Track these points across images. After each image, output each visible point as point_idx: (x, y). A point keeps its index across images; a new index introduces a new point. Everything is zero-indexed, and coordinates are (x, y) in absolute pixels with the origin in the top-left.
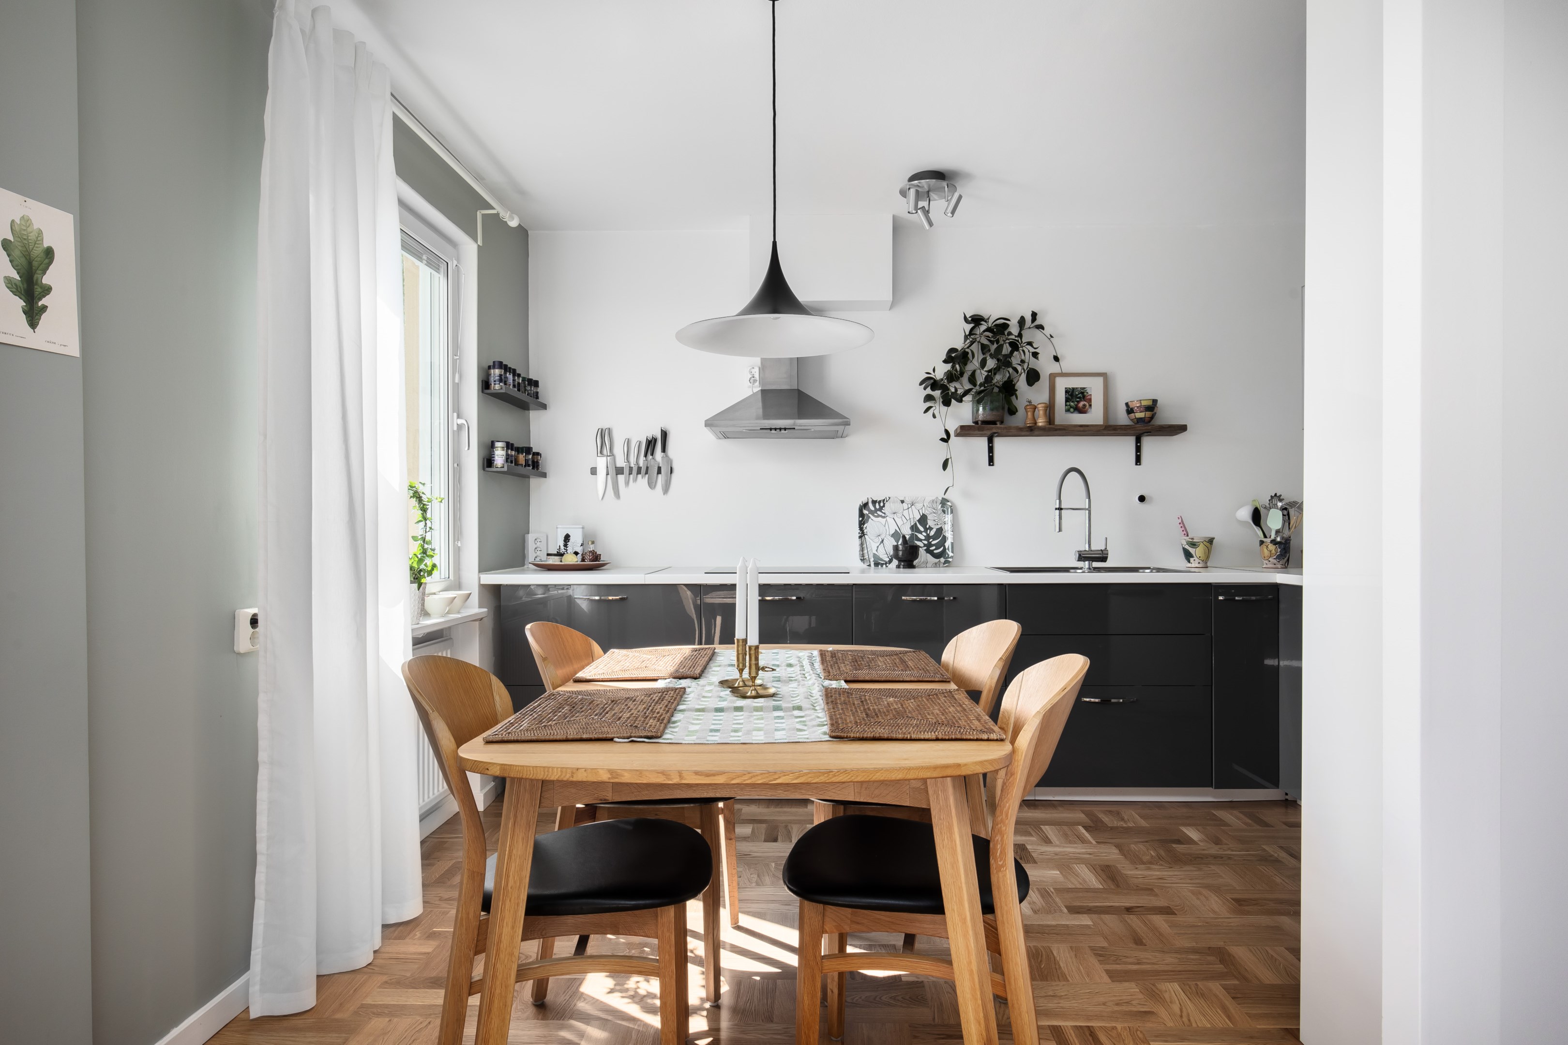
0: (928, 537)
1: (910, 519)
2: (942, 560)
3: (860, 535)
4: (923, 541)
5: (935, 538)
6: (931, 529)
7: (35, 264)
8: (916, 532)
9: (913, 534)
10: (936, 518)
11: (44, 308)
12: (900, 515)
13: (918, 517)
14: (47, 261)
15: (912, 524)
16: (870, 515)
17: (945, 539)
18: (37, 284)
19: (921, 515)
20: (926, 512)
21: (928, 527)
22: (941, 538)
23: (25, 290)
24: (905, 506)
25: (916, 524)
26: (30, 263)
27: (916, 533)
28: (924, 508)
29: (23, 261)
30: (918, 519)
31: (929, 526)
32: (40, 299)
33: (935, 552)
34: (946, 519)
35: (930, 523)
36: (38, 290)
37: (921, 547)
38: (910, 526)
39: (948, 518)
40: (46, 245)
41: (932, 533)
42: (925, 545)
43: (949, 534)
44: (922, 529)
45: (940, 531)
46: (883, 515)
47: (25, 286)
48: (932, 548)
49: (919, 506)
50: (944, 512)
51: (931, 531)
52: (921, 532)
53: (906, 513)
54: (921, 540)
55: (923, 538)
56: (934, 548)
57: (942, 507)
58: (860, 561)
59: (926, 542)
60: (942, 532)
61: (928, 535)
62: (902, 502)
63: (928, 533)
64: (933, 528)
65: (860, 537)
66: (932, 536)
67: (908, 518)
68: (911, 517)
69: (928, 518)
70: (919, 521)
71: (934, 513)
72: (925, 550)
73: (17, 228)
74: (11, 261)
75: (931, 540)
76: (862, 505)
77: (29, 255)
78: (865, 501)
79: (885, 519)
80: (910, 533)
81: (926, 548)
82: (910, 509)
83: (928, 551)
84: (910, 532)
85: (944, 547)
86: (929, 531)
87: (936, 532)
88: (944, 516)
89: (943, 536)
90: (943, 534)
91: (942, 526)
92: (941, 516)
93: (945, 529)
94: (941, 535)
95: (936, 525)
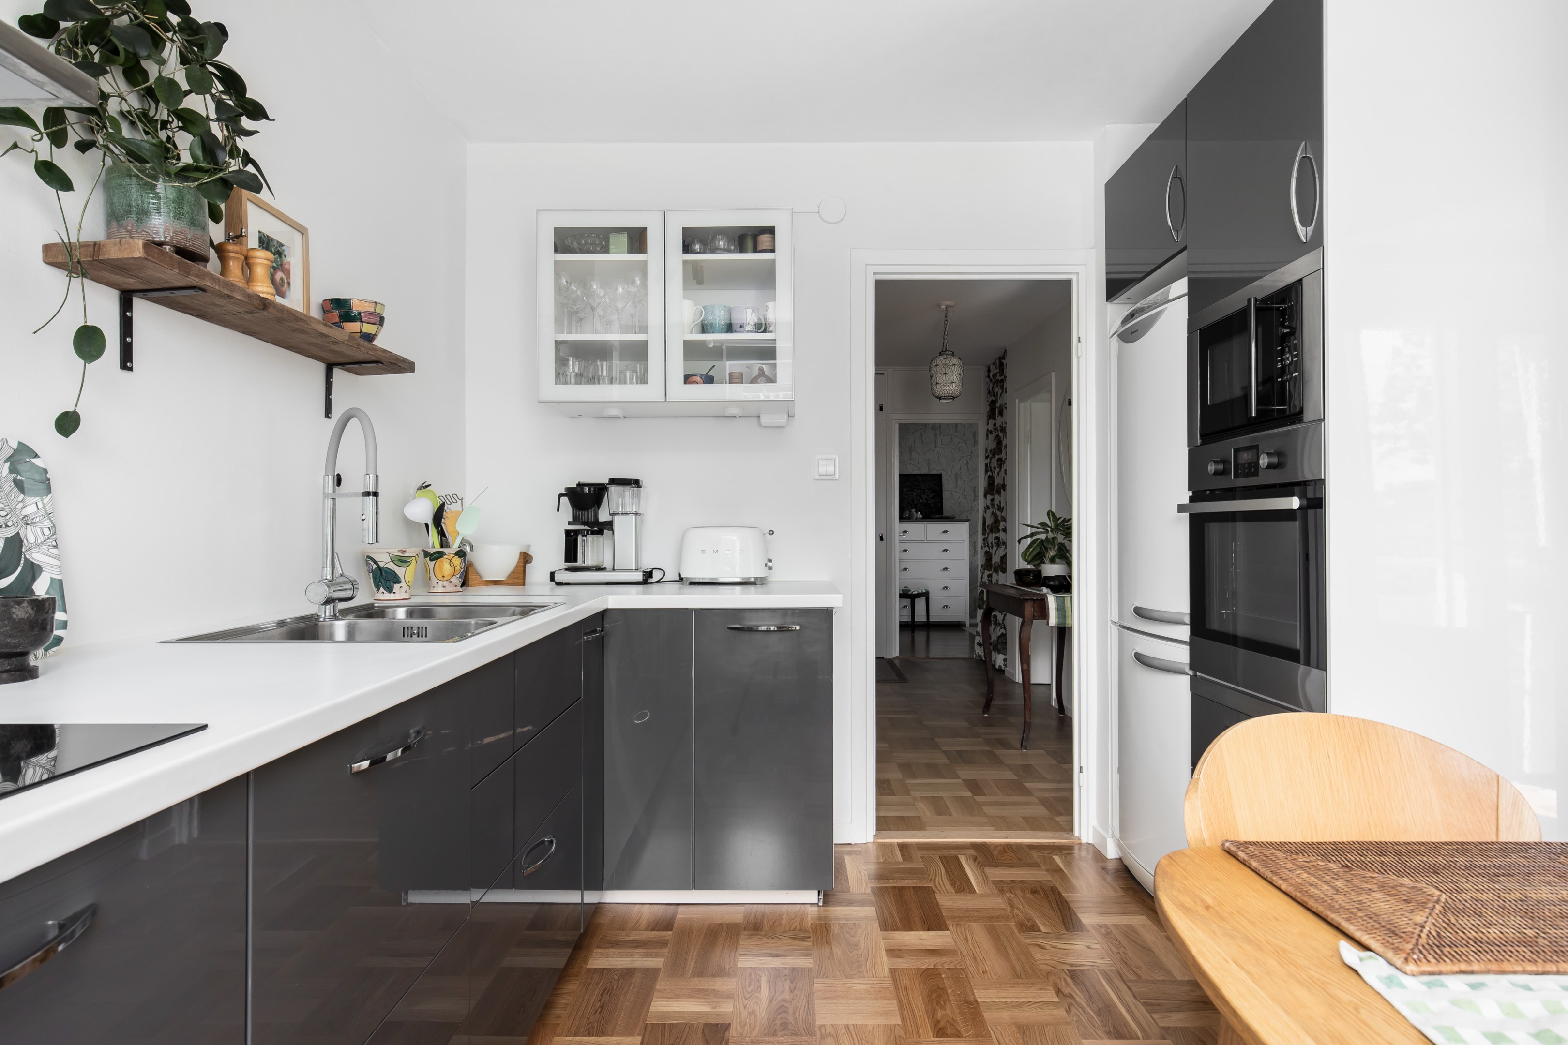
17: (31, 567)
39: (39, 504)
43: (39, 556)
45: (15, 545)
50: (19, 485)
60: (21, 551)
87: (3, 548)
88: (20, 499)
89: (24, 563)
90: (23, 556)
91: (20, 532)
92: (12, 498)
93: (27, 540)
94: (20, 560)
95: (4, 526)
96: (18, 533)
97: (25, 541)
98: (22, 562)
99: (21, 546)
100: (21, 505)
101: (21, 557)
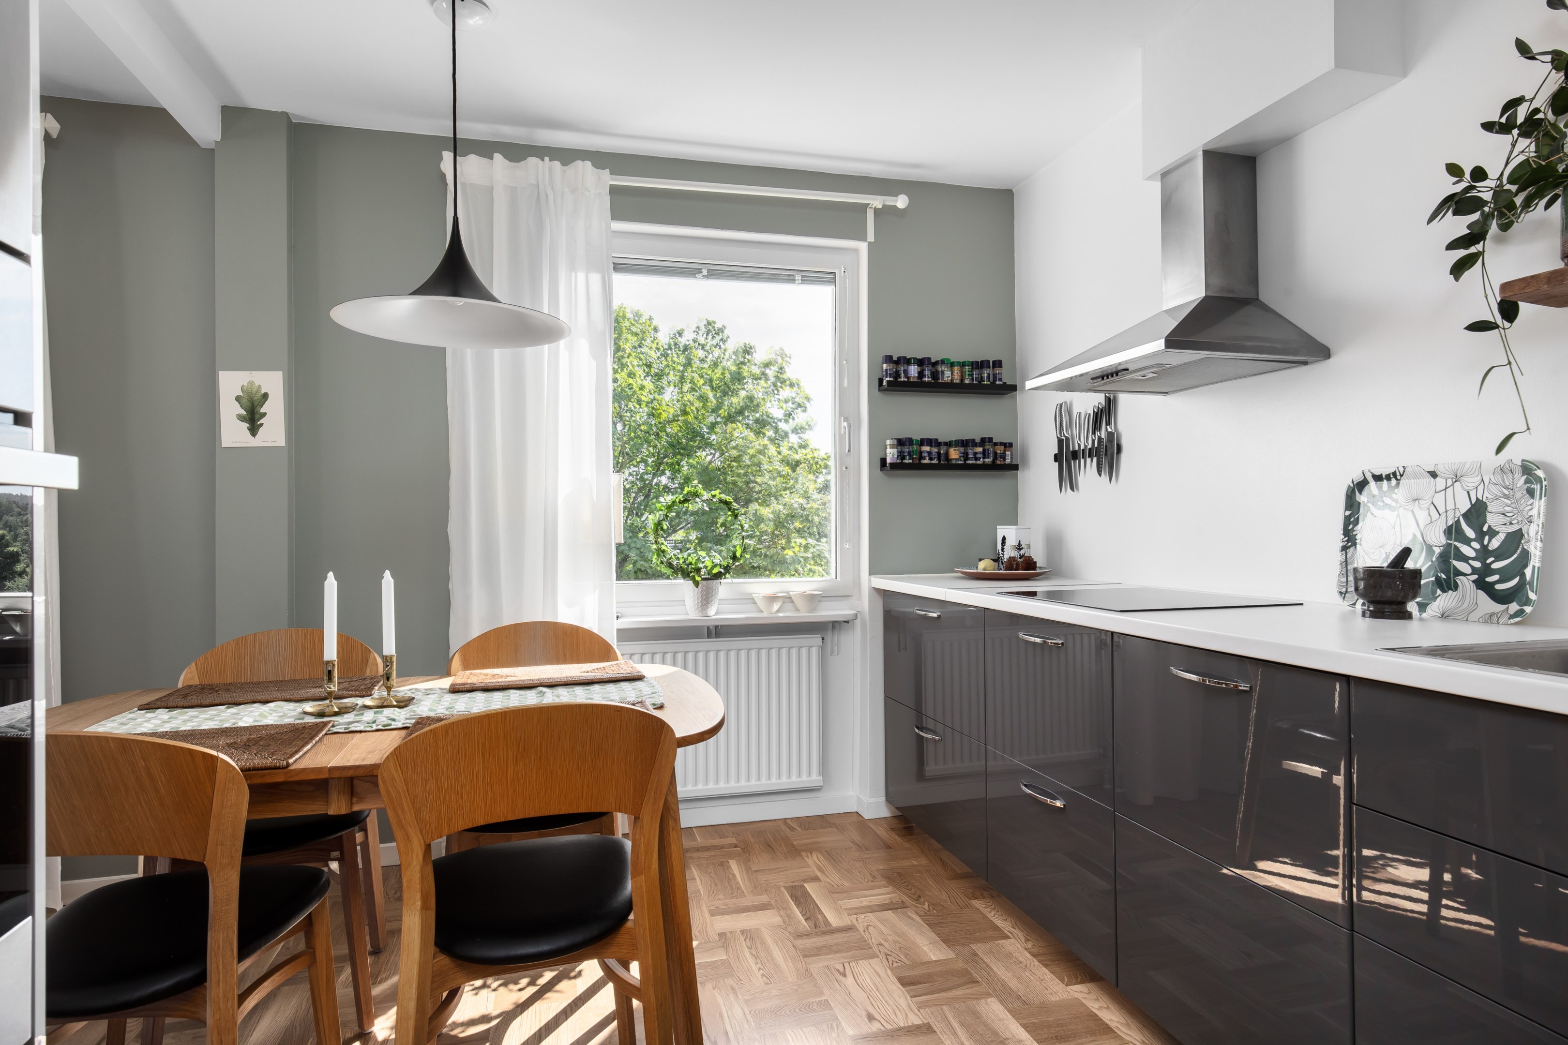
0: (1484, 553)
1: (1446, 512)
2: (1514, 607)
3: (1345, 543)
4: (1470, 562)
5: (1499, 554)
6: (1493, 533)
7: (256, 403)
8: (1456, 540)
9: (1449, 545)
10: (1510, 509)
11: (262, 425)
12: (1426, 504)
13: (1465, 506)
14: (263, 400)
15: (1450, 523)
16: (1369, 505)
17: (1525, 557)
18: (257, 413)
19: (1474, 501)
20: (1486, 494)
21: (1485, 528)
22: (1516, 555)
23: (249, 418)
24: (1440, 483)
25: (1458, 522)
26: (253, 404)
27: (1456, 543)
28: (1481, 488)
29: (249, 404)
30: (1463, 512)
31: (1490, 526)
32: (259, 421)
33: (1498, 587)
34: (1534, 512)
35: (1492, 520)
36: (257, 416)
37: (1465, 575)
38: (1444, 527)
39: (1538, 507)
40: (263, 392)
41: (1495, 544)
42: (1474, 571)
43: (1535, 548)
44: (1470, 533)
45: (1516, 538)
46: (1394, 504)
47: (249, 416)
48: (1490, 579)
49: (1471, 481)
50: (1531, 493)
51: (1494, 540)
52: (1467, 541)
53: (1439, 500)
54: (1465, 559)
55: (1472, 554)
56: (1496, 577)
57: (1526, 482)
58: (1337, 595)
59: (1477, 564)
60: (1520, 543)
61: (1484, 548)
62: (1434, 475)
63: (1486, 543)
64: (1498, 533)
65: (1345, 549)
66: (1494, 551)
67: (1442, 510)
68: (1450, 506)
69: (1489, 509)
70: (1466, 516)
71: (1506, 497)
72: (1473, 581)
73: (245, 388)
74: (241, 406)
75: (1489, 561)
76: (1352, 485)
77: (252, 399)
78: (1359, 478)
79: (1396, 513)
80: (1444, 542)
81: (1475, 577)
82: (1449, 490)
83: (1482, 585)
84: (1443, 540)
85: (1523, 575)
86: (1487, 538)
87: (1504, 540)
88: (1529, 503)
89: (1520, 552)
90: (1521, 547)
91: (1523, 528)
92: (1522, 503)
93: (1528, 534)
94: (1518, 549)
95: (1508, 524)
96: (1521, 529)
97: (1526, 535)
98: (1519, 551)
99: (1522, 539)
100: (1530, 507)
101: (1519, 547)
